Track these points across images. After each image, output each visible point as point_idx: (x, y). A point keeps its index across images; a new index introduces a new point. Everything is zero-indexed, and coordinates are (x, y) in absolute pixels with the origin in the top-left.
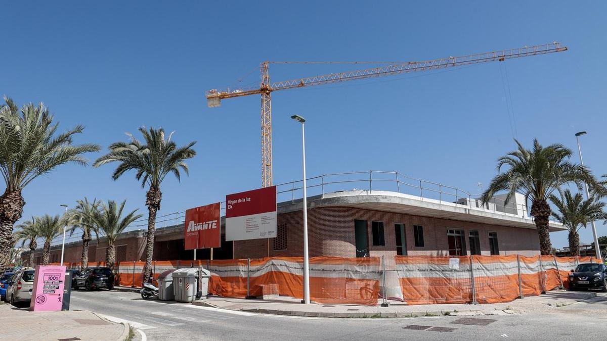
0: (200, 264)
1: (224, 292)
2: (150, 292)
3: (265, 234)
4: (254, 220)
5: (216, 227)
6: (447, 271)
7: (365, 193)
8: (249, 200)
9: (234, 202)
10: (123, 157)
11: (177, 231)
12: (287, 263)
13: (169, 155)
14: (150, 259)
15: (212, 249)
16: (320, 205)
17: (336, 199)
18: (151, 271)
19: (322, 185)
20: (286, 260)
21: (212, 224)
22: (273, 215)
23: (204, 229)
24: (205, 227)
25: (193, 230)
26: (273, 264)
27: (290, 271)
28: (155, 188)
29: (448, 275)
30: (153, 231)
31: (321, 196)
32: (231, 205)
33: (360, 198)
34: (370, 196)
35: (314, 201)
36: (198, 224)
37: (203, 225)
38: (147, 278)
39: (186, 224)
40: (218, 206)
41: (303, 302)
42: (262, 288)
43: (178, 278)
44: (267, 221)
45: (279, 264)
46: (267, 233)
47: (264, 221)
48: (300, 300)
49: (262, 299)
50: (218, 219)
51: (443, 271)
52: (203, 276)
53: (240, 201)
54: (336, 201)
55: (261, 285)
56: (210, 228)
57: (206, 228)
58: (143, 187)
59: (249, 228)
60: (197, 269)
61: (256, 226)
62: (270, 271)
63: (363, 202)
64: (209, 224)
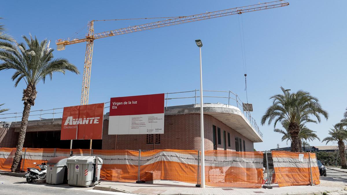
0: (81, 152)
1: (110, 177)
2: (34, 176)
3: (152, 130)
4: (141, 119)
5: (98, 123)
6: (297, 163)
7: (225, 106)
8: (136, 102)
9: (119, 104)
10: (5, 57)
11: (41, 124)
12: (178, 155)
13: (49, 62)
14: (21, 146)
15: (91, 140)
16: (193, 112)
17: (207, 108)
18: (21, 156)
19: (195, 97)
20: (177, 152)
21: (94, 120)
22: (162, 116)
23: (84, 123)
24: (86, 121)
25: (71, 124)
26: (164, 155)
27: (181, 161)
28: (32, 87)
29: (298, 166)
30: (26, 122)
31: (193, 105)
32: (116, 106)
33: (223, 109)
34: (229, 109)
35: (188, 109)
36: (77, 119)
37: (83, 120)
38: (17, 162)
39: (64, 119)
40: (101, 106)
41: (198, 186)
42: (152, 174)
43: (74, 164)
44: (154, 121)
45: (170, 155)
46: (154, 130)
47: (151, 120)
48: (195, 185)
49: (152, 183)
50: (101, 115)
51: (295, 162)
52: (98, 163)
53: (125, 103)
54: (207, 110)
55: (151, 172)
56: (91, 123)
57: (87, 123)
58: (16, 86)
59: (134, 125)
60: (95, 157)
61: (143, 124)
62: (160, 160)
63: (225, 112)
64: (90, 120)
